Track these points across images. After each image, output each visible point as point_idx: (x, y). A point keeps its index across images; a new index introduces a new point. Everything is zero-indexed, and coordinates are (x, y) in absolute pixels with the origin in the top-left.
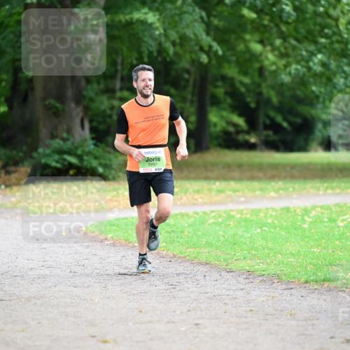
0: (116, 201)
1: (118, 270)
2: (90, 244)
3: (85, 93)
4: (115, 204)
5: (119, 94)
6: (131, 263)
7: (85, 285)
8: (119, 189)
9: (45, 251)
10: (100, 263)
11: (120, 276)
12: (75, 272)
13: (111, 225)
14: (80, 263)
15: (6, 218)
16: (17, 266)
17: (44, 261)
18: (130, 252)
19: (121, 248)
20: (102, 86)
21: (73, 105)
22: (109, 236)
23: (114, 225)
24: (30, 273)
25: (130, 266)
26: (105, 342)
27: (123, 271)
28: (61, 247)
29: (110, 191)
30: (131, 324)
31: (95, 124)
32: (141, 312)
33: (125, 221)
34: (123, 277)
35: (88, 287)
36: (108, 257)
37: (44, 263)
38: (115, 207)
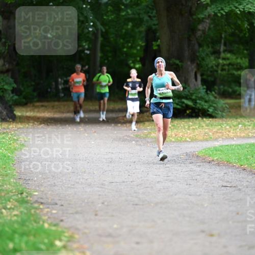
0: (220, 133)
1: (221, 183)
2: (201, 164)
3: (198, 54)
4: (220, 135)
5: (223, 55)
6: (231, 178)
7: (198, 194)
8: (223, 124)
9: (168, 169)
10: (209, 178)
11: (223, 188)
12: (190, 185)
13: (216, 151)
14: (194, 178)
15: (140, 145)
16: (148, 180)
17: (168, 176)
18: (230, 170)
19: (224, 167)
20: (210, 49)
21: (189, 63)
22: (216, 158)
23: (219, 151)
24: (157, 185)
25: (230, 181)
26: (212, 235)
27: (225, 184)
28: (180, 166)
29: (216, 125)
30: (230, 222)
31: (205, 77)
32: (238, 214)
33: (227, 147)
34: (225, 188)
35: (200, 195)
36: (214, 174)
37: (168, 178)
38: (219, 137)
